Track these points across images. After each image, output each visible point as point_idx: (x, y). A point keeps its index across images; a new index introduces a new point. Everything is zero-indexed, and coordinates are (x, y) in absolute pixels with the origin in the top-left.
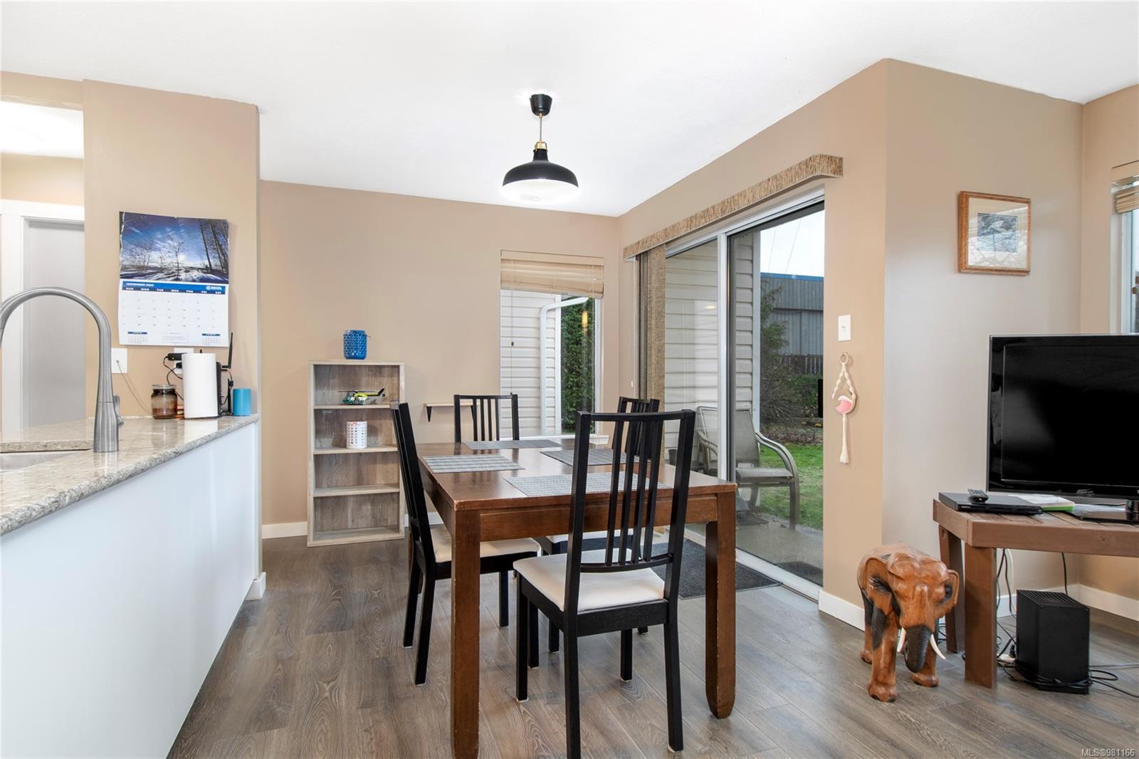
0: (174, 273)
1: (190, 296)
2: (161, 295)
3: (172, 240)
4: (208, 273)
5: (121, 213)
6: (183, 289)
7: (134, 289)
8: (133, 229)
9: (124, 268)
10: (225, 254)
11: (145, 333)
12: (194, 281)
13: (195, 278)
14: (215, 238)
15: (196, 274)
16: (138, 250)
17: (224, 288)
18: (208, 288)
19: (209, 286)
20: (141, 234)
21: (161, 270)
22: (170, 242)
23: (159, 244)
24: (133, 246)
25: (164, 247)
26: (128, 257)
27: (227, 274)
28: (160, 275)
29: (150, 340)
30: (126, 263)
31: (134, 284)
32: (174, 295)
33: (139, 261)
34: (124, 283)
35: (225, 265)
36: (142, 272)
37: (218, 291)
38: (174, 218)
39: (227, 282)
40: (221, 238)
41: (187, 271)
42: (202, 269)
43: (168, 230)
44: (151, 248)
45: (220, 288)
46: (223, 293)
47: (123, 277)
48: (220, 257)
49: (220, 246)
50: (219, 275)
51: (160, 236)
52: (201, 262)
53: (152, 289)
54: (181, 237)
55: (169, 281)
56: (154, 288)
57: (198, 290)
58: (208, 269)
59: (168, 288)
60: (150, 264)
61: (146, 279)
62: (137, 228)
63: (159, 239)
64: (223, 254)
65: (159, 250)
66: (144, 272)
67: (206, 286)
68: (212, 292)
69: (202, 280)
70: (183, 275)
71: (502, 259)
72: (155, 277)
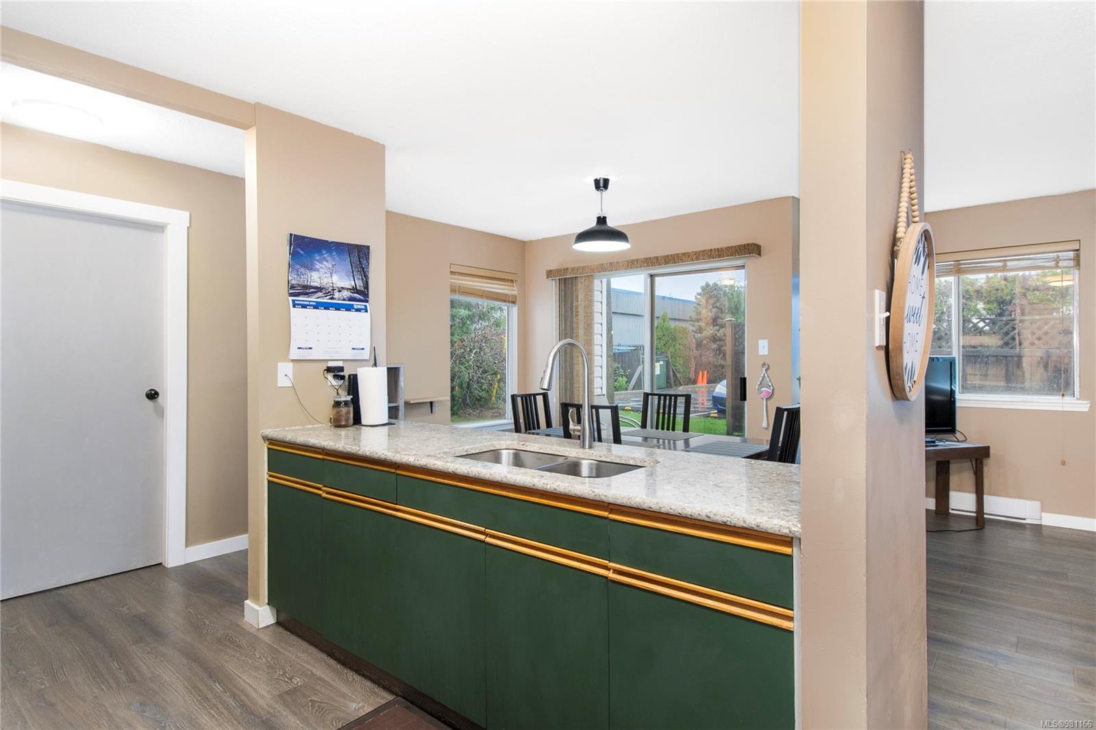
0: (329, 293)
1: (343, 314)
2: (321, 312)
3: (327, 261)
4: (354, 293)
5: (291, 235)
6: (338, 307)
7: (302, 307)
8: (299, 250)
9: (292, 287)
10: (366, 277)
11: (311, 348)
12: (344, 300)
13: (345, 297)
14: (360, 261)
15: (346, 294)
16: (303, 270)
17: (366, 306)
18: (355, 307)
19: (356, 305)
20: (304, 255)
21: (319, 289)
22: (325, 263)
23: (318, 266)
24: (298, 266)
25: (322, 268)
26: (295, 276)
27: (368, 294)
28: (320, 294)
29: (314, 355)
30: (294, 282)
31: (301, 302)
32: (332, 313)
33: (303, 280)
34: (293, 301)
35: (366, 286)
36: (306, 290)
37: (363, 309)
38: (327, 241)
39: (367, 302)
40: (364, 262)
41: (340, 291)
42: (350, 289)
43: (324, 252)
44: (311, 269)
45: (363, 307)
46: (366, 311)
47: (291, 295)
48: (362, 279)
49: (363, 269)
50: (362, 294)
51: (318, 258)
52: (349, 283)
53: (316, 307)
54: (334, 260)
55: (326, 300)
56: (317, 306)
57: (349, 308)
58: (354, 290)
59: (327, 307)
60: (312, 284)
61: (308, 297)
62: (302, 250)
63: (318, 261)
64: (365, 277)
65: (318, 271)
66: (308, 291)
67: (353, 305)
68: (358, 310)
69: (351, 299)
70: (337, 295)
71: (451, 272)
72: (316, 295)
